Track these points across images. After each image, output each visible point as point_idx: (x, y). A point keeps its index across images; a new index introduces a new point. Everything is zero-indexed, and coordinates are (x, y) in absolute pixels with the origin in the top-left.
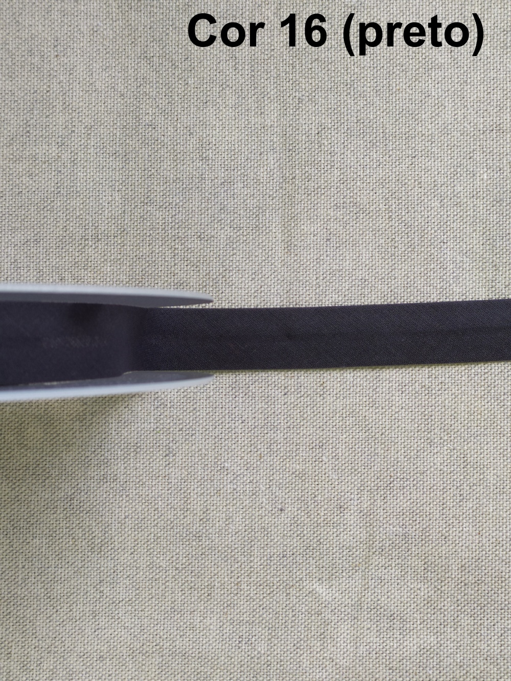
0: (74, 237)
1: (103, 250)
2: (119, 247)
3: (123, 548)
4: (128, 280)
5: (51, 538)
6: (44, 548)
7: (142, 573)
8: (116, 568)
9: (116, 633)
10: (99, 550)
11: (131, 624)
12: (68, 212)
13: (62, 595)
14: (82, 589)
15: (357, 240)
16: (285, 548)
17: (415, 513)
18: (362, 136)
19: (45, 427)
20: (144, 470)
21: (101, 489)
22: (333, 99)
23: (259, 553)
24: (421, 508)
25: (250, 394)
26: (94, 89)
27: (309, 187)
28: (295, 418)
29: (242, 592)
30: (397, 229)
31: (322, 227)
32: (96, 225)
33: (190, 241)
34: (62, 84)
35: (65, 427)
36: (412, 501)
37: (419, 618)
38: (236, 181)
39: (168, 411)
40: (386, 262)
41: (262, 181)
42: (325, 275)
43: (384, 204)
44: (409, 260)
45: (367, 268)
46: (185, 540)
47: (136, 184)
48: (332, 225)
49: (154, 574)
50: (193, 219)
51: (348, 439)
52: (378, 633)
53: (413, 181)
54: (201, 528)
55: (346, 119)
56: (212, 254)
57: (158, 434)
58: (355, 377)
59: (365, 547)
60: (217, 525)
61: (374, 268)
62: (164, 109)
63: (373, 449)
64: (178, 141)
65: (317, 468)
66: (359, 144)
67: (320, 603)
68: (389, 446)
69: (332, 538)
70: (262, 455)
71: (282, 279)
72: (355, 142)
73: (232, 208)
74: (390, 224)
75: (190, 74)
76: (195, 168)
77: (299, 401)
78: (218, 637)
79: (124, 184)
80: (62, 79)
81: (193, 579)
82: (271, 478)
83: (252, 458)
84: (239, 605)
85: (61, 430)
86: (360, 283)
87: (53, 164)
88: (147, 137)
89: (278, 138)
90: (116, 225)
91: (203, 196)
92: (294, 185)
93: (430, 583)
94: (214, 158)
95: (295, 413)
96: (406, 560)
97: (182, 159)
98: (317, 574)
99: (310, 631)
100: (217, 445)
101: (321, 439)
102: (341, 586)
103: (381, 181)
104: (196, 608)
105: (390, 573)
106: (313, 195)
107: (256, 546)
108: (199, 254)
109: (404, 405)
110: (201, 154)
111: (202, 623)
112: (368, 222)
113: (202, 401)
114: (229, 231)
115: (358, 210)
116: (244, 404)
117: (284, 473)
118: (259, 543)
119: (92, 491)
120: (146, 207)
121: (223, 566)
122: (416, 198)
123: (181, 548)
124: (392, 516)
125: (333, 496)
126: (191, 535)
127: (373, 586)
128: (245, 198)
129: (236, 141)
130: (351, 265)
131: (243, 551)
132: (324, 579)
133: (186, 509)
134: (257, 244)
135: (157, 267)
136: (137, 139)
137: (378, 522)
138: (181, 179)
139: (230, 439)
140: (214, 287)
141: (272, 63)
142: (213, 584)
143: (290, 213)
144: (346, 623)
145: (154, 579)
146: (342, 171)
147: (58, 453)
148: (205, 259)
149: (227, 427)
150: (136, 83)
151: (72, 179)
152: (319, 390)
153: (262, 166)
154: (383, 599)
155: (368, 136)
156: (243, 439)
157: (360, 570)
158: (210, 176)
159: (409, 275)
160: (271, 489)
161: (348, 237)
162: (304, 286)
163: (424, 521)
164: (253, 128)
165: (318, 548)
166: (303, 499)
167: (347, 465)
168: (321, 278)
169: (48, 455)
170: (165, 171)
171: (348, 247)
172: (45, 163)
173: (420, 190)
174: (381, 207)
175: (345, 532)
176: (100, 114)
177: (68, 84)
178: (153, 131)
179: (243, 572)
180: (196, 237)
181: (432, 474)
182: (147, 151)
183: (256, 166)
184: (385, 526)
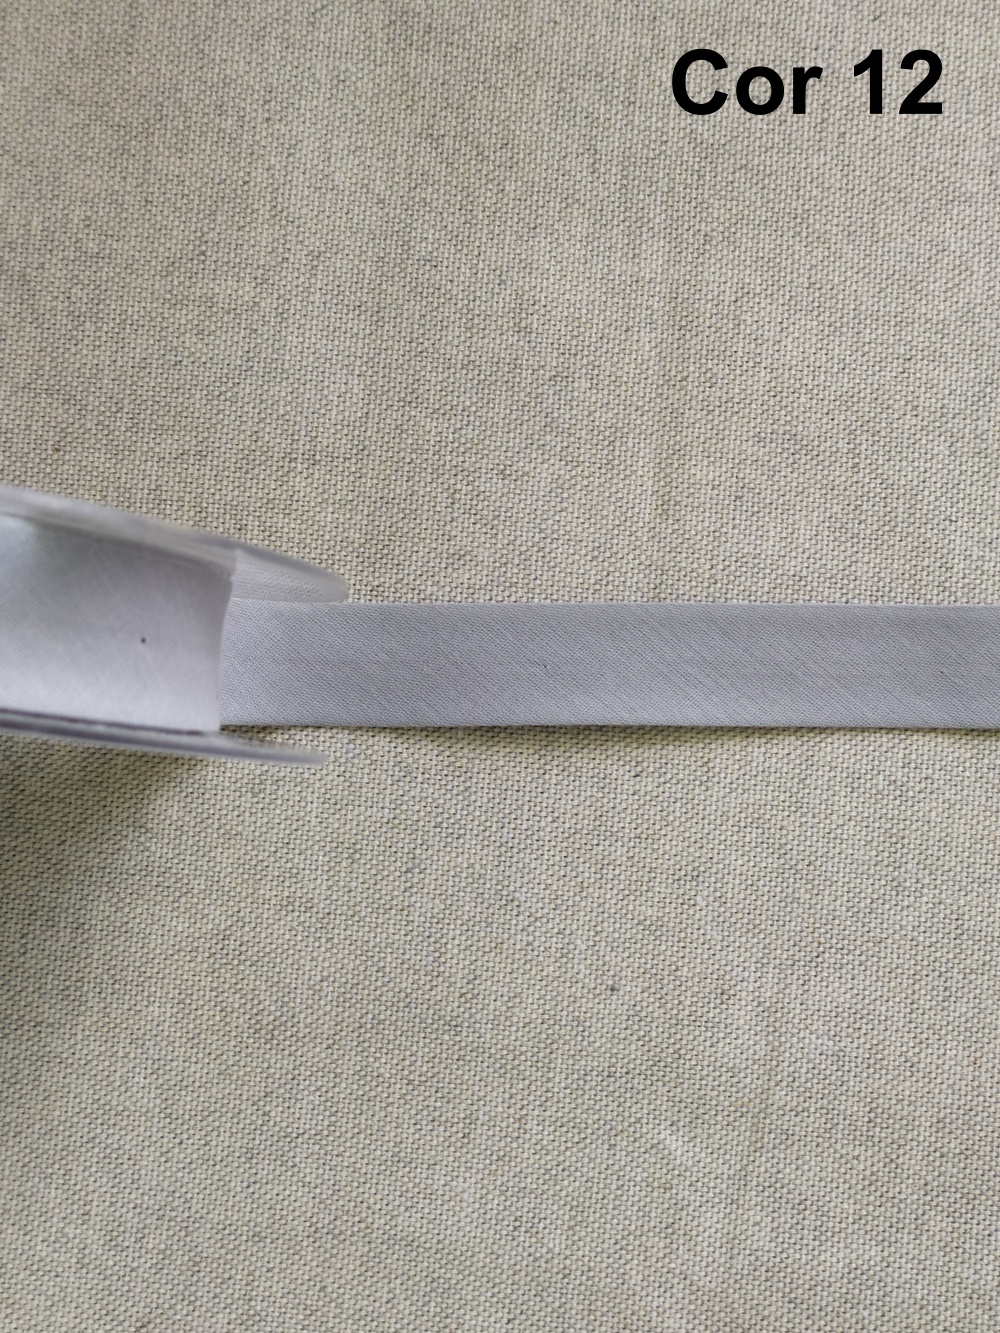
0: (270, 454)
1: (321, 481)
2: (352, 478)
3: (313, 1035)
4: (363, 541)
5: (182, 1006)
6: (167, 1024)
7: (344, 1085)
8: (297, 1072)
9: (288, 1192)
10: (269, 1036)
11: (317, 1178)
12: (264, 406)
13: (193, 1113)
14: (231, 1105)
15: (792, 503)
16: (614, 1060)
17: (859, 1016)
18: (816, 313)
19: (189, 800)
20: (365, 895)
21: (282, 922)
22: (767, 241)
23: (565, 1066)
24: (872, 1007)
25: (573, 769)
26: (330, 186)
27: (712, 399)
28: (652, 821)
29: (528, 1136)
30: (866, 489)
31: (729, 474)
32: (314, 434)
33: (483, 480)
34: (272, 171)
35: (225, 802)
36: (855, 991)
37: (851, 1211)
38: (577, 375)
39: (418, 790)
40: (842, 548)
41: (625, 379)
42: (727, 563)
43: (846, 441)
44: (885, 547)
45: (806, 555)
46: (429, 1030)
47: (394, 366)
48: (748, 471)
49: (367, 1088)
50: (493, 438)
51: (745, 868)
52: (774, 1234)
53: (903, 403)
54: (462, 1009)
55: (788, 279)
56: (522, 505)
57: (396, 830)
58: (768, 755)
59: (761, 1071)
60: (492, 1007)
61: (818, 556)
62: (455, 233)
63: (790, 890)
64: (478, 294)
65: (685, 916)
66: (808, 327)
67: (670, 1167)
68: (822, 887)
69: (702, 1048)
70: (585, 885)
71: (648, 563)
72: (803, 322)
73: (567, 426)
74: (855, 479)
75: (508, 174)
76: (504, 346)
77: (661, 789)
78: (476, 1215)
79: (371, 364)
80: (273, 162)
81: (438, 1104)
82: (599, 929)
83: (566, 888)
84: (519, 1160)
85: (218, 807)
86: (791, 582)
87: (244, 316)
88: (420, 280)
89: (662, 304)
90: (350, 437)
91: (516, 398)
92: (683, 392)
93: (876, 1148)
94: (540, 331)
95: (652, 812)
96: (837, 1102)
97: (482, 326)
98: (669, 1114)
99: (647, 1219)
100: (503, 859)
101: (696, 864)
102: (711, 1140)
103: (844, 398)
104: (439, 1158)
105: (804, 1124)
106: (717, 413)
107: (560, 1051)
108: (498, 504)
109: (854, 814)
110: (517, 320)
111: (447, 1188)
112: (814, 472)
113: (482, 775)
114: (557, 467)
115: (798, 447)
116: (559, 787)
117: (624, 920)
118: (567, 1047)
119: (265, 925)
120: (407, 408)
121: (496, 1084)
122: (906, 435)
123: (421, 1044)
124: (815, 1017)
125: (710, 971)
126: (442, 1022)
127: (771, 1146)
128: (593, 409)
129: (585, 302)
130: (777, 548)
131: (535, 1059)
132: (681, 1124)
133: (435, 974)
134: (607, 494)
135: (418, 521)
136: (402, 284)
137: (790, 1025)
138: (478, 363)
139: (529, 851)
140: (522, 567)
141: (662, 166)
142: (474, 1117)
143: (672, 442)
144: (716, 1210)
145: (366, 1098)
146: (774, 375)
147: (207, 849)
148: (509, 514)
149: (525, 827)
150: (408, 181)
151: (276, 346)
152: (699, 773)
153: (628, 352)
154: (788, 1171)
155: (828, 314)
156: (552, 853)
157: (750, 1115)
158: (531, 362)
159: (883, 575)
160: (597, 948)
161: (775, 496)
162: (688, 578)
163: (876, 1032)
164: (617, 282)
165: (675, 1065)
166: (654, 971)
167: (740, 915)
168: (721, 567)
169: (189, 852)
170: (449, 347)
171: (774, 514)
172: (229, 313)
173: (914, 422)
174: (840, 445)
175: (728, 1040)
176: (337, 233)
177: (284, 173)
178: (433, 272)
179: (532, 1098)
180: (495, 472)
181: (896, 946)
182: (418, 307)
183: (616, 350)
184: (801, 1035)
